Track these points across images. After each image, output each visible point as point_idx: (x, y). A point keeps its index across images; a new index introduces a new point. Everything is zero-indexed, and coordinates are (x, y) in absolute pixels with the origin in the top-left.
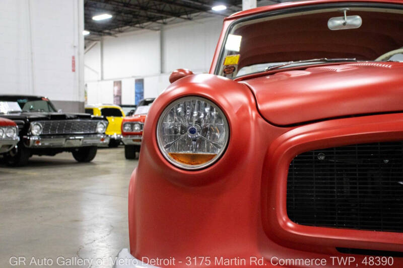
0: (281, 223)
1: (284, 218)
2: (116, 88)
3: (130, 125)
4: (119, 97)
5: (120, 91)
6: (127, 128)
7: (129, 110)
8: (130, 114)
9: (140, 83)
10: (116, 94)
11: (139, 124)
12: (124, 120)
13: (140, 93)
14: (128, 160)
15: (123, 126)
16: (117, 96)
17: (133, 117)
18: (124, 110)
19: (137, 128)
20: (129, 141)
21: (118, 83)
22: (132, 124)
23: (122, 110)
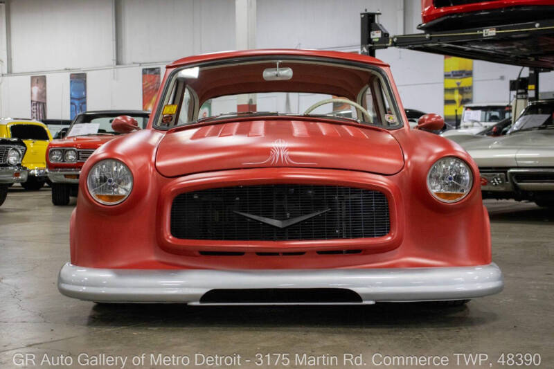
0: (165, 235)
1: (169, 233)
2: (36, 90)
3: (60, 153)
4: (40, 104)
5: (43, 95)
6: (56, 156)
7: (59, 128)
8: (62, 135)
9: (79, 80)
10: (35, 99)
11: (74, 150)
12: (50, 145)
13: (79, 99)
14: (56, 207)
15: (49, 153)
16: (38, 103)
17: (65, 141)
18: (50, 129)
19: (71, 156)
20: (58, 177)
21: (40, 80)
22: (64, 150)
23: (47, 128)
